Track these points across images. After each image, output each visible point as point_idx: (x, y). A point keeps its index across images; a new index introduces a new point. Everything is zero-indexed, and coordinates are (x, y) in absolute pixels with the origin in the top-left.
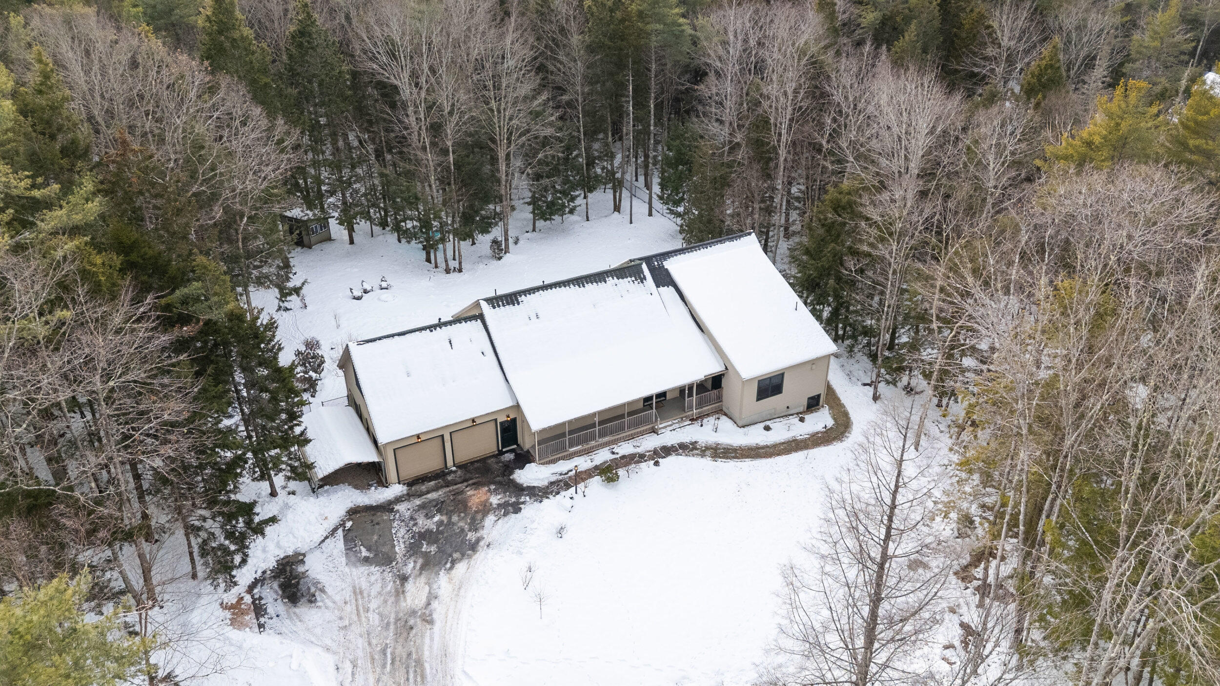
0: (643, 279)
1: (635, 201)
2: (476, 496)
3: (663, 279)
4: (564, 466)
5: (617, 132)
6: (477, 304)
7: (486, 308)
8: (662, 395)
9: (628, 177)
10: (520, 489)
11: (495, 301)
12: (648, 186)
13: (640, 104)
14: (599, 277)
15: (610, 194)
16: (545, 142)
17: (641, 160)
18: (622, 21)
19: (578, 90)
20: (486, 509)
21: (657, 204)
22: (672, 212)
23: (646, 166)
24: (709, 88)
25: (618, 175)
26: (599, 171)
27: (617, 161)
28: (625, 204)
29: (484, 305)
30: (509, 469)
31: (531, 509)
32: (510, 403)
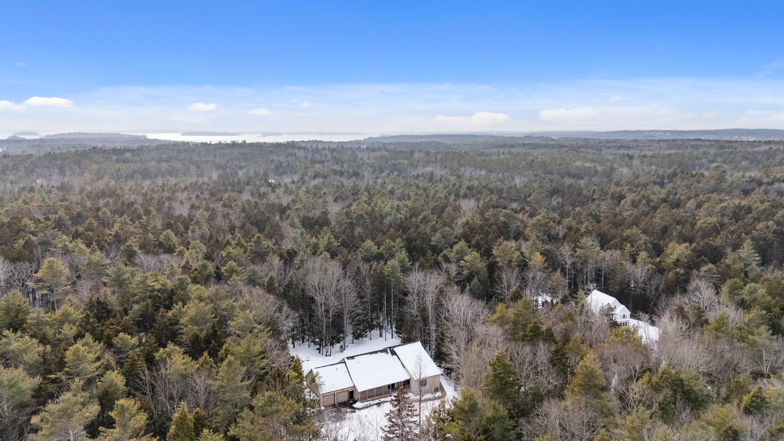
0: (388, 353)
1: (387, 333)
2: (343, 410)
3: (394, 353)
4: (366, 403)
5: (381, 309)
6: (344, 359)
7: (346, 360)
8: (393, 385)
9: (384, 325)
10: (355, 408)
11: (348, 358)
12: (392, 328)
13: (388, 301)
14: (376, 352)
15: (378, 331)
16: (359, 314)
17: (389, 319)
18: (383, 277)
19: (368, 298)
20: (347, 412)
21: (395, 335)
22: (399, 337)
23: (391, 322)
24: (409, 298)
25: (381, 324)
26: (375, 323)
27: (381, 319)
28: (384, 335)
29: (346, 359)
30: (352, 404)
31: (358, 412)
32: (353, 385)
